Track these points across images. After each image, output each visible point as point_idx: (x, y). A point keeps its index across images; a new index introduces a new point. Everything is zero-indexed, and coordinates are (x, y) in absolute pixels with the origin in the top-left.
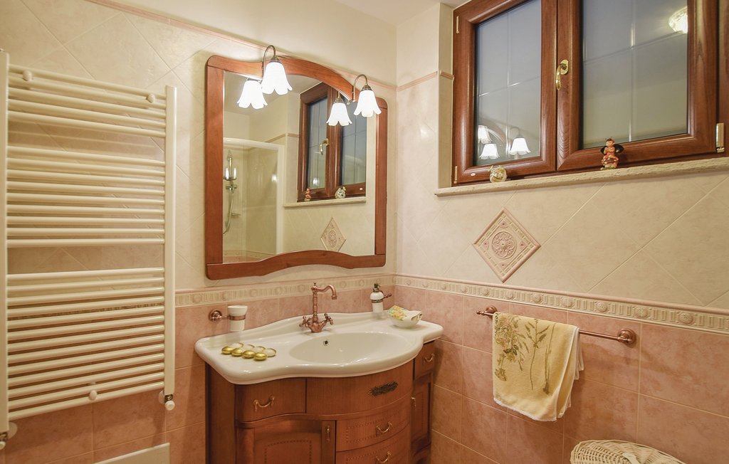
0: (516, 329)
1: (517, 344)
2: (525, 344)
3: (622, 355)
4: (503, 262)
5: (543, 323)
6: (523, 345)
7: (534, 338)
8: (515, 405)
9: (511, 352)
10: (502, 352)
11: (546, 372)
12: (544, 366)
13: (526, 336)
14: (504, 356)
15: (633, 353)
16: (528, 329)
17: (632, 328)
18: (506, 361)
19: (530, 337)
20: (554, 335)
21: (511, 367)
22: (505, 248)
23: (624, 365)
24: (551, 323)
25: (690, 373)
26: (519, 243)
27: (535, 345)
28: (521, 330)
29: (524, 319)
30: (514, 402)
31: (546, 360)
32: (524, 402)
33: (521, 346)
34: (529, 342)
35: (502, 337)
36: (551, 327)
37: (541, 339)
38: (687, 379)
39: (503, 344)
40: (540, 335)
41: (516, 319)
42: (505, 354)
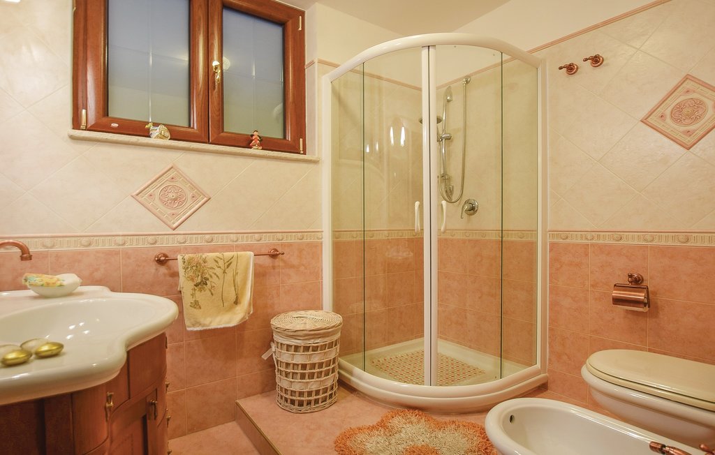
0: (206, 264)
1: (207, 276)
2: (215, 274)
3: (271, 265)
4: (173, 211)
5: (228, 255)
6: (213, 275)
7: (223, 267)
8: (212, 324)
9: (202, 284)
10: (193, 287)
11: (235, 289)
12: (233, 285)
13: (215, 267)
14: (195, 290)
15: (278, 262)
16: (217, 262)
17: (275, 247)
18: (197, 293)
19: (220, 267)
20: (239, 261)
21: (201, 296)
22: (175, 199)
23: (272, 270)
24: (235, 253)
25: (303, 265)
26: (190, 195)
27: (224, 272)
28: (211, 264)
29: (211, 255)
30: (211, 323)
31: (234, 281)
32: (218, 319)
33: (211, 276)
34: (219, 272)
35: (191, 274)
36: (236, 256)
37: (228, 266)
38: (302, 268)
39: (192, 280)
40: (227, 264)
41: (204, 256)
42: (196, 288)
